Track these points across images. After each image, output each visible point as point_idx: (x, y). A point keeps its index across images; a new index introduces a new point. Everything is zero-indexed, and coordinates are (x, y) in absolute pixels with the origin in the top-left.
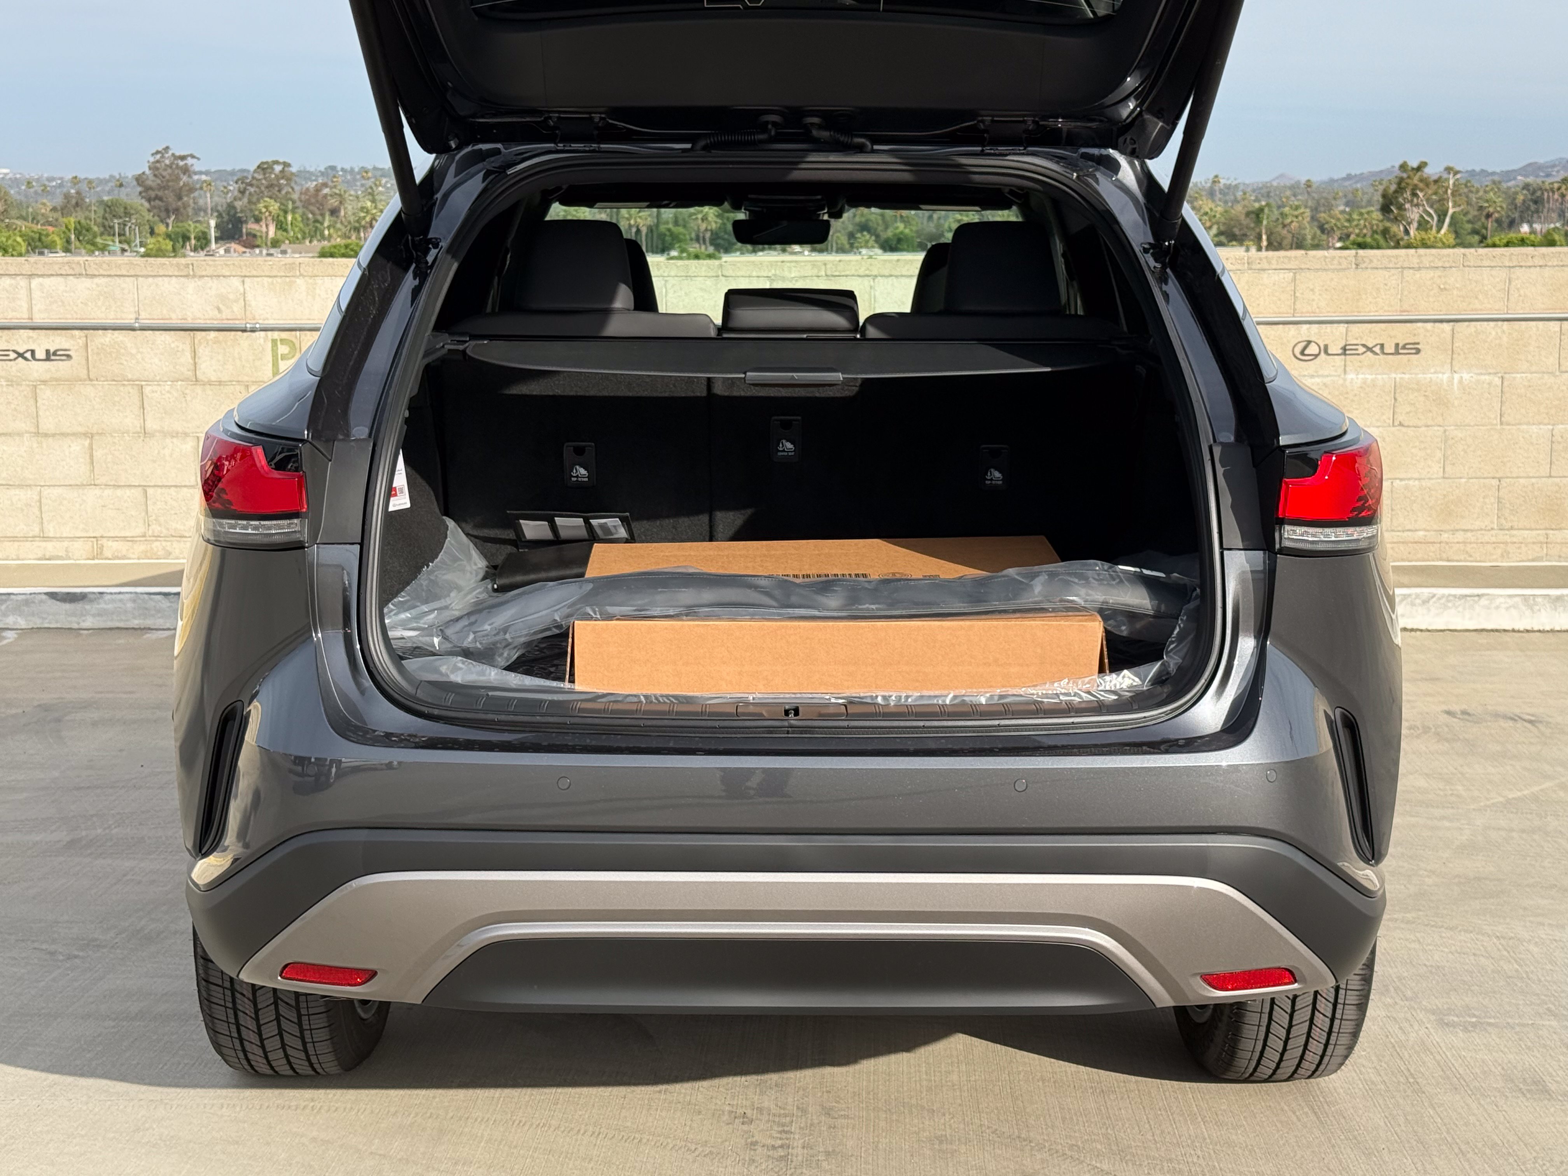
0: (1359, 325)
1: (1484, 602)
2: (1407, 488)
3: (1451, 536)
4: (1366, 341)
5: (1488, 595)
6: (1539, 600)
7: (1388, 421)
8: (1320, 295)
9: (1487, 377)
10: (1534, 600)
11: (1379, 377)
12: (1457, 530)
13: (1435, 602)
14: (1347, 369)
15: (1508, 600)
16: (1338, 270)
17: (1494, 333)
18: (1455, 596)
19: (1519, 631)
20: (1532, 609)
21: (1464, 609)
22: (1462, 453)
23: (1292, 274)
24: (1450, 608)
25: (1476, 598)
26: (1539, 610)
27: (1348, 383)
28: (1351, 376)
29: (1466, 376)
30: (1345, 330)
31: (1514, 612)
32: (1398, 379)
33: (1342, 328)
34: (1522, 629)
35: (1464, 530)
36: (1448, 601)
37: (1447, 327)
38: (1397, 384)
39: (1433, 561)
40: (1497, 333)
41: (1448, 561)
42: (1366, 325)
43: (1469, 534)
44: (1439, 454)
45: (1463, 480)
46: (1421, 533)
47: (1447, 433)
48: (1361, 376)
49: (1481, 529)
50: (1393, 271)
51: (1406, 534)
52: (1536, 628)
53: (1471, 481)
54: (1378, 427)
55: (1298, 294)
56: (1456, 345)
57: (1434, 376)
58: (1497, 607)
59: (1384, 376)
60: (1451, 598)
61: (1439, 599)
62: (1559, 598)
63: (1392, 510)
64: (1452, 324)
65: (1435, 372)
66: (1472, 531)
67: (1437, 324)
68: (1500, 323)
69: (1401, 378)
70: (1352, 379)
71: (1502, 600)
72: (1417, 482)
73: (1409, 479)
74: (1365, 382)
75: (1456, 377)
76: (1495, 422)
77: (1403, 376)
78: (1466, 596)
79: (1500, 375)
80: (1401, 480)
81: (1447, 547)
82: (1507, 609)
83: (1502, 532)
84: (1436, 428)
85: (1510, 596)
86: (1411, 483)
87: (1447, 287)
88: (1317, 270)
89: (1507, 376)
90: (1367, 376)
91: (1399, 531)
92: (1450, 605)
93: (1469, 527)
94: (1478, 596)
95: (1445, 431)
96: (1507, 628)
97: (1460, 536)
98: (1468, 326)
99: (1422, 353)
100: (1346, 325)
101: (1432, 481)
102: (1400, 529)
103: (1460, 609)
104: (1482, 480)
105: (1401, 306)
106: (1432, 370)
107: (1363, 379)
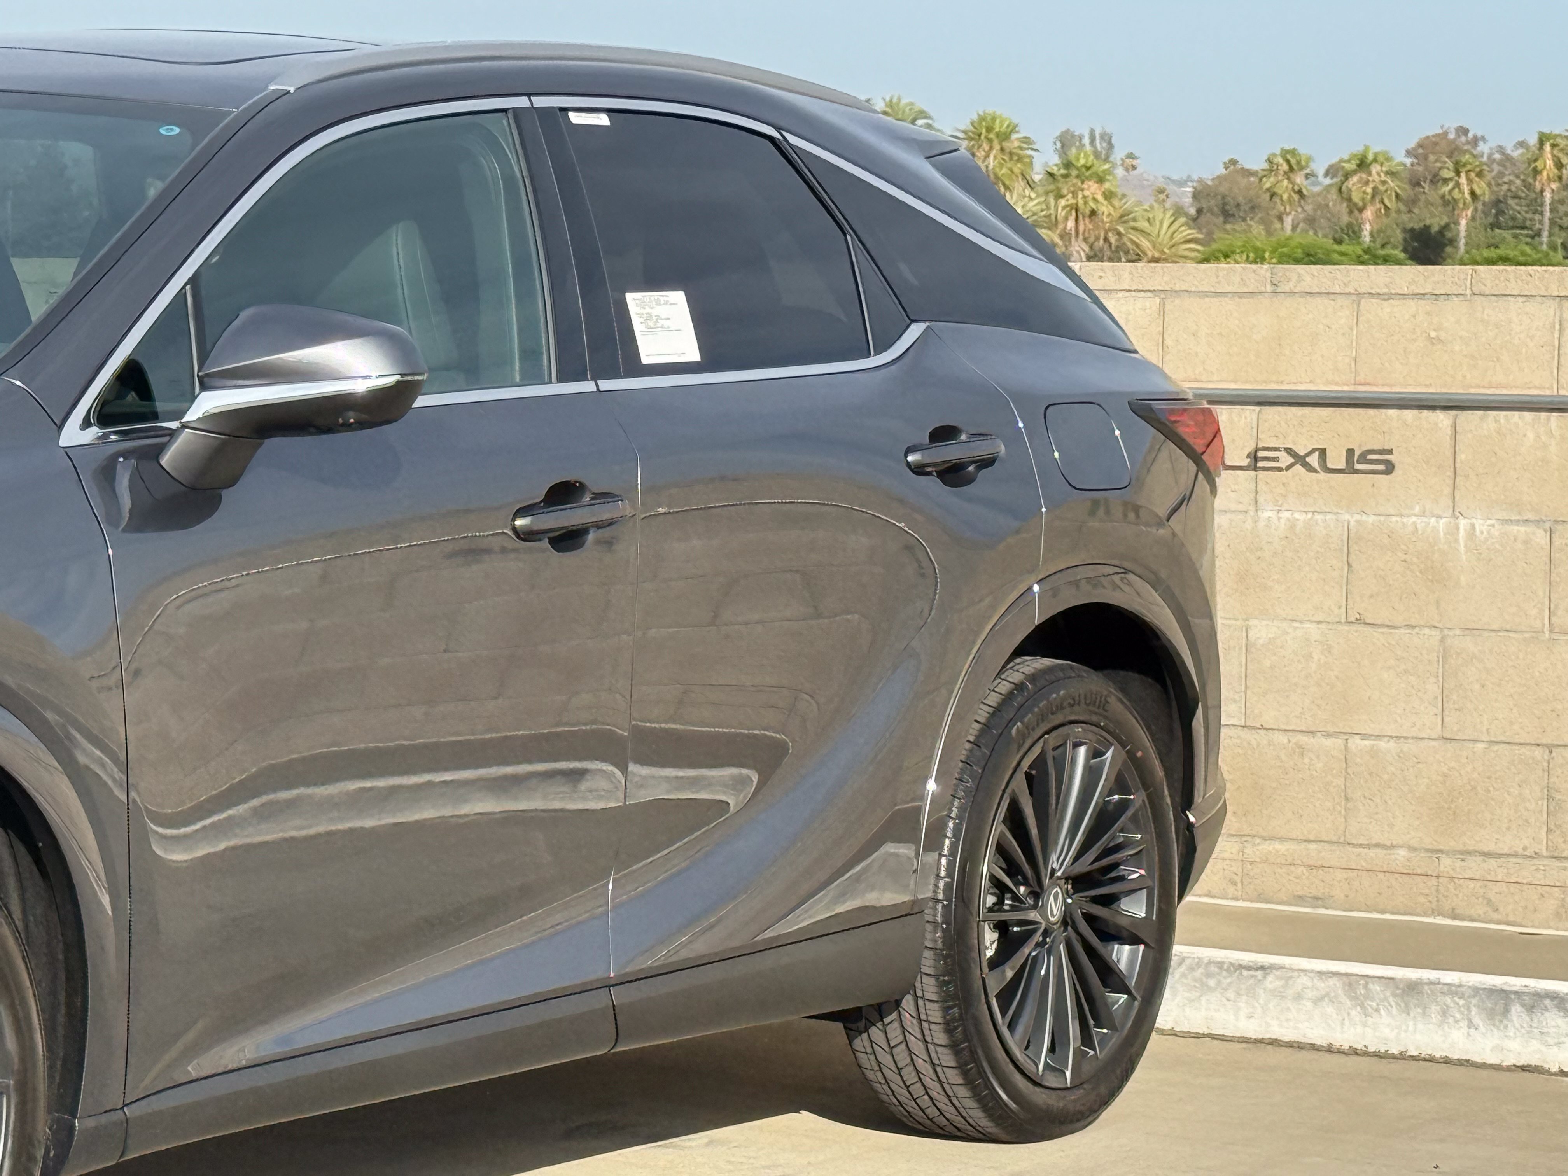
1: (1272, 982)
2: (1373, 753)
3: (1459, 864)
4: (1294, 442)
5: (1281, 968)
6: (1376, 988)
7: (1336, 611)
8: (1209, 344)
9: (1523, 529)
10: (1366, 986)
11: (1319, 517)
12: (1469, 853)
13: (1184, 975)
14: (1261, 499)
15: (1321, 985)
16: (1241, 295)
17: (1531, 435)
18: (1220, 965)
19: (1340, 1052)
20: (1362, 1006)
21: (1238, 994)
22: (1477, 687)
23: (1158, 300)
24: (1211, 990)
25: (1259, 974)
26: (1377, 1010)
27: (1261, 524)
28: (1267, 514)
29: (1481, 525)
30: (1255, 417)
31: (1330, 1009)
32: (1352, 523)
33: (1251, 412)
34: (1346, 1047)
35: (1486, 855)
36: (1209, 975)
37: (1443, 418)
38: (1351, 535)
39: (1425, 915)
40: (1538, 436)
41: (1455, 917)
42: (1294, 409)
43: (1493, 863)
44: (1433, 688)
45: (1480, 746)
46: (1402, 852)
47: (1449, 642)
48: (1285, 515)
49: (1516, 855)
50: (1340, 300)
51: (1372, 853)
52: (1372, 1049)
53: (1495, 748)
54: (1319, 622)
55: (1169, 342)
56: (1461, 457)
57: (1420, 522)
58: (1298, 997)
59: (1329, 516)
60: (1213, 969)
61: (1191, 969)
62: (1413, 988)
63: (1347, 799)
64: (1453, 413)
65: (1423, 514)
66: (1500, 856)
67: (1425, 413)
68: (1544, 415)
69: (1358, 522)
70: (1269, 520)
71: (1304, 980)
72: (1392, 744)
73: (1378, 737)
74: (1292, 526)
75: (1463, 523)
76: (1538, 625)
77: (1364, 517)
78: (1241, 967)
79: (1547, 525)
80: (1365, 737)
81: (1451, 886)
82: (1317, 1001)
83: (1557, 863)
84: (1426, 631)
85: (1320, 973)
86: (1383, 744)
87: (1443, 335)
88: (1204, 294)
89: (1559, 527)
90: (1297, 515)
91: (1361, 845)
92: (1212, 983)
93: (1491, 847)
94: (1262, 968)
95: (1443, 640)
96: (1318, 1042)
97: (1475, 867)
98: (1482, 419)
99: (1398, 472)
100: (1257, 408)
101: (1422, 744)
102: (1362, 841)
103: (1231, 994)
104: (1517, 750)
105: (1357, 373)
106: (1417, 509)
107: (1288, 519)
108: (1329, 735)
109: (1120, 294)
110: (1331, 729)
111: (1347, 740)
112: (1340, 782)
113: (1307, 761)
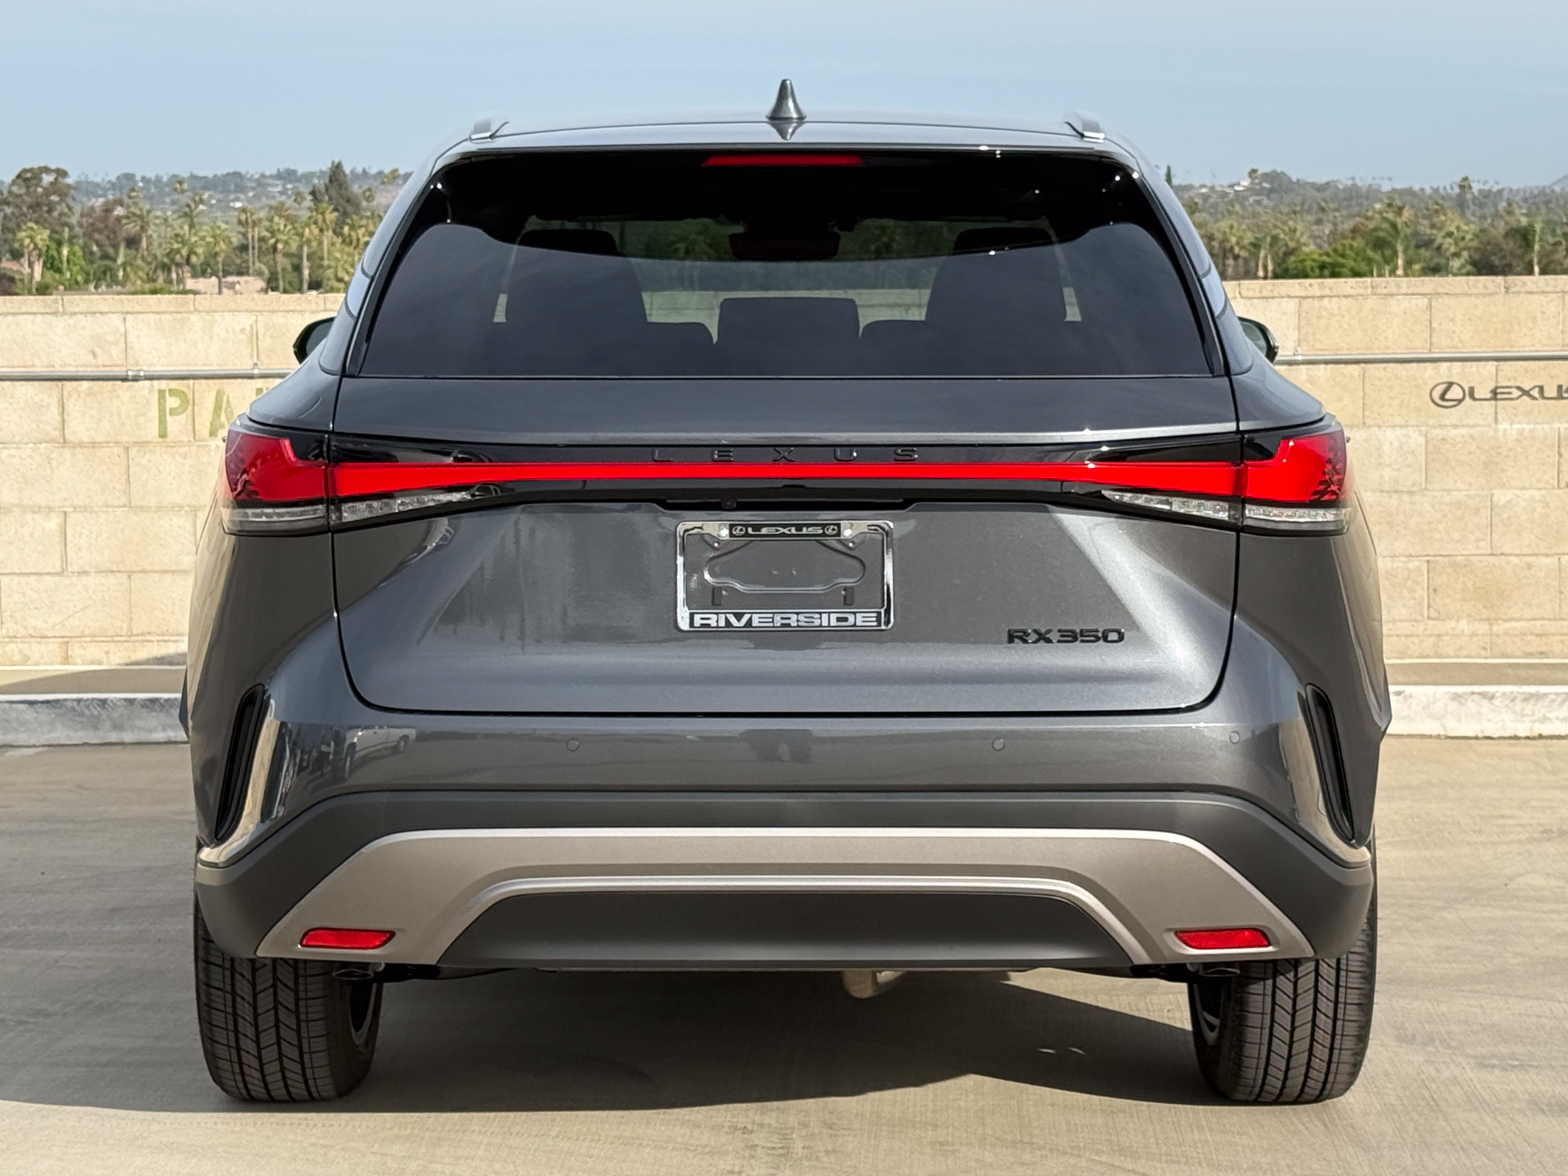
0: (1512, 363)
4: (1522, 382)
7: (1551, 481)
8: (1463, 325)
11: (1539, 427)
14: (1500, 417)
16: (1484, 295)
23: (1426, 300)
27: (1500, 433)
28: (1503, 426)
30: (1494, 368)
32: (1562, 430)
33: (1492, 365)
38: (1562, 436)
42: (1521, 362)
48: (1516, 426)
50: (1552, 296)
54: (1540, 489)
55: (1435, 325)
59: (1545, 426)
63: (1561, 593)
69: (1565, 428)
70: (1505, 430)
74: (1521, 432)
88: (1458, 295)
90: (1524, 426)
100: (1496, 363)
105: (1563, 339)
107: (1518, 429)
108: (1547, 555)
109: (1400, 297)
110: (1548, 552)
111: (1559, 559)
112: (1556, 583)
113: (1532, 572)
